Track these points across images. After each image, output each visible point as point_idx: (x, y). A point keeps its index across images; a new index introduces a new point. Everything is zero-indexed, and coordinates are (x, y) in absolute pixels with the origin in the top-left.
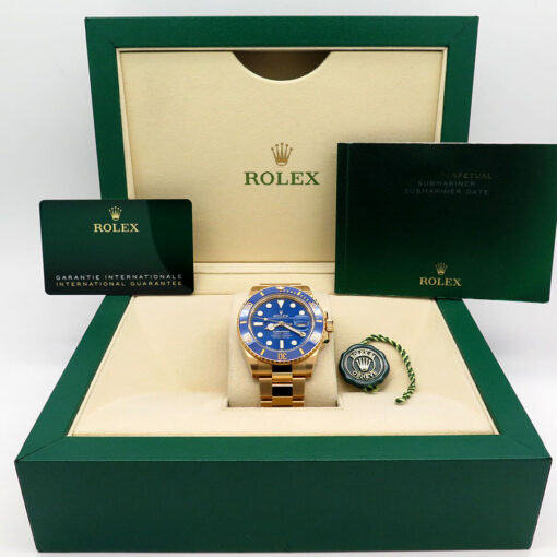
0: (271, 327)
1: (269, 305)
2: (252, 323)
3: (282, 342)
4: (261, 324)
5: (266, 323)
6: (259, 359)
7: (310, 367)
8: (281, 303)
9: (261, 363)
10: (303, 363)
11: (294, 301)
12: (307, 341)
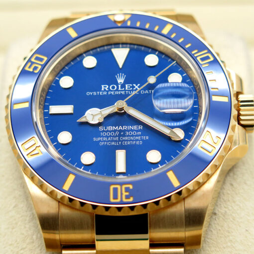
1: (90, 62)
6: (61, 202)
7: (196, 218)
8: (121, 55)
9: (65, 211)
10: (179, 209)
11: (154, 50)
12: (187, 150)
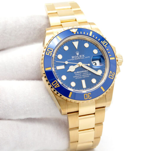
0: (72, 69)
2: (55, 67)
3: (83, 82)
4: (63, 67)
5: (67, 66)
